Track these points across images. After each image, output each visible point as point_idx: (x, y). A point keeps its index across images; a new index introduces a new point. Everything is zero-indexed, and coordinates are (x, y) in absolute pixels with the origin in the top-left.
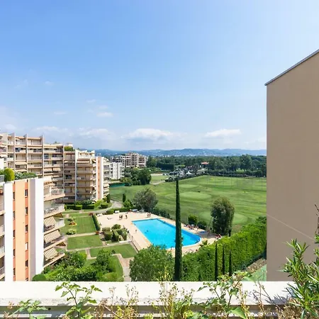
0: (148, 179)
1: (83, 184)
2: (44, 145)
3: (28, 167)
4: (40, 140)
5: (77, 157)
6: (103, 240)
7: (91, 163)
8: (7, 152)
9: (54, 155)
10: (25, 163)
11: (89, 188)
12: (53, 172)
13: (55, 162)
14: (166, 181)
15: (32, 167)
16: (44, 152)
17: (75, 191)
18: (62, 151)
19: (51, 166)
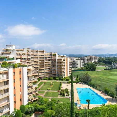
0: (94, 68)
1: (59, 70)
2: (45, 53)
3: (39, 62)
4: (43, 52)
5: (57, 58)
6: (59, 95)
7: (63, 60)
8: (31, 57)
9: (49, 57)
10: (38, 61)
11: (62, 71)
12: (48, 64)
13: (49, 60)
14: (105, 69)
15: (40, 62)
16: (45, 56)
17: (57, 72)
18: (51, 56)
19: (47, 62)
